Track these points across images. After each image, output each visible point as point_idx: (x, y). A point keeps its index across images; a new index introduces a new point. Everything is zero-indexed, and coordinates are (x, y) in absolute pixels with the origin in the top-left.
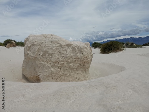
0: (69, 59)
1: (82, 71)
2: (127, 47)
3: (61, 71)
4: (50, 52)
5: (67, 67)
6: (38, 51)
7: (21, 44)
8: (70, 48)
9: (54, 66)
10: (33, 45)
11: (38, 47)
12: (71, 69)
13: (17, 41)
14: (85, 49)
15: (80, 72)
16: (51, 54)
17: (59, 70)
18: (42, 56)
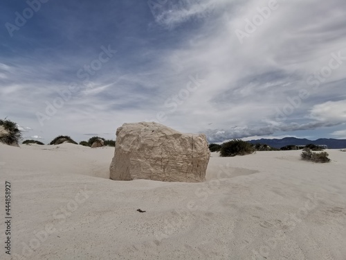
0: (176, 155)
1: (194, 173)
2: (258, 150)
3: (165, 173)
4: (150, 144)
5: (173, 167)
6: (134, 144)
7: (112, 143)
8: (178, 139)
9: (155, 165)
10: (127, 135)
11: (135, 138)
12: (179, 169)
13: (106, 139)
14: (199, 142)
15: (192, 175)
16: (152, 148)
17: (162, 170)
18: (138, 150)
